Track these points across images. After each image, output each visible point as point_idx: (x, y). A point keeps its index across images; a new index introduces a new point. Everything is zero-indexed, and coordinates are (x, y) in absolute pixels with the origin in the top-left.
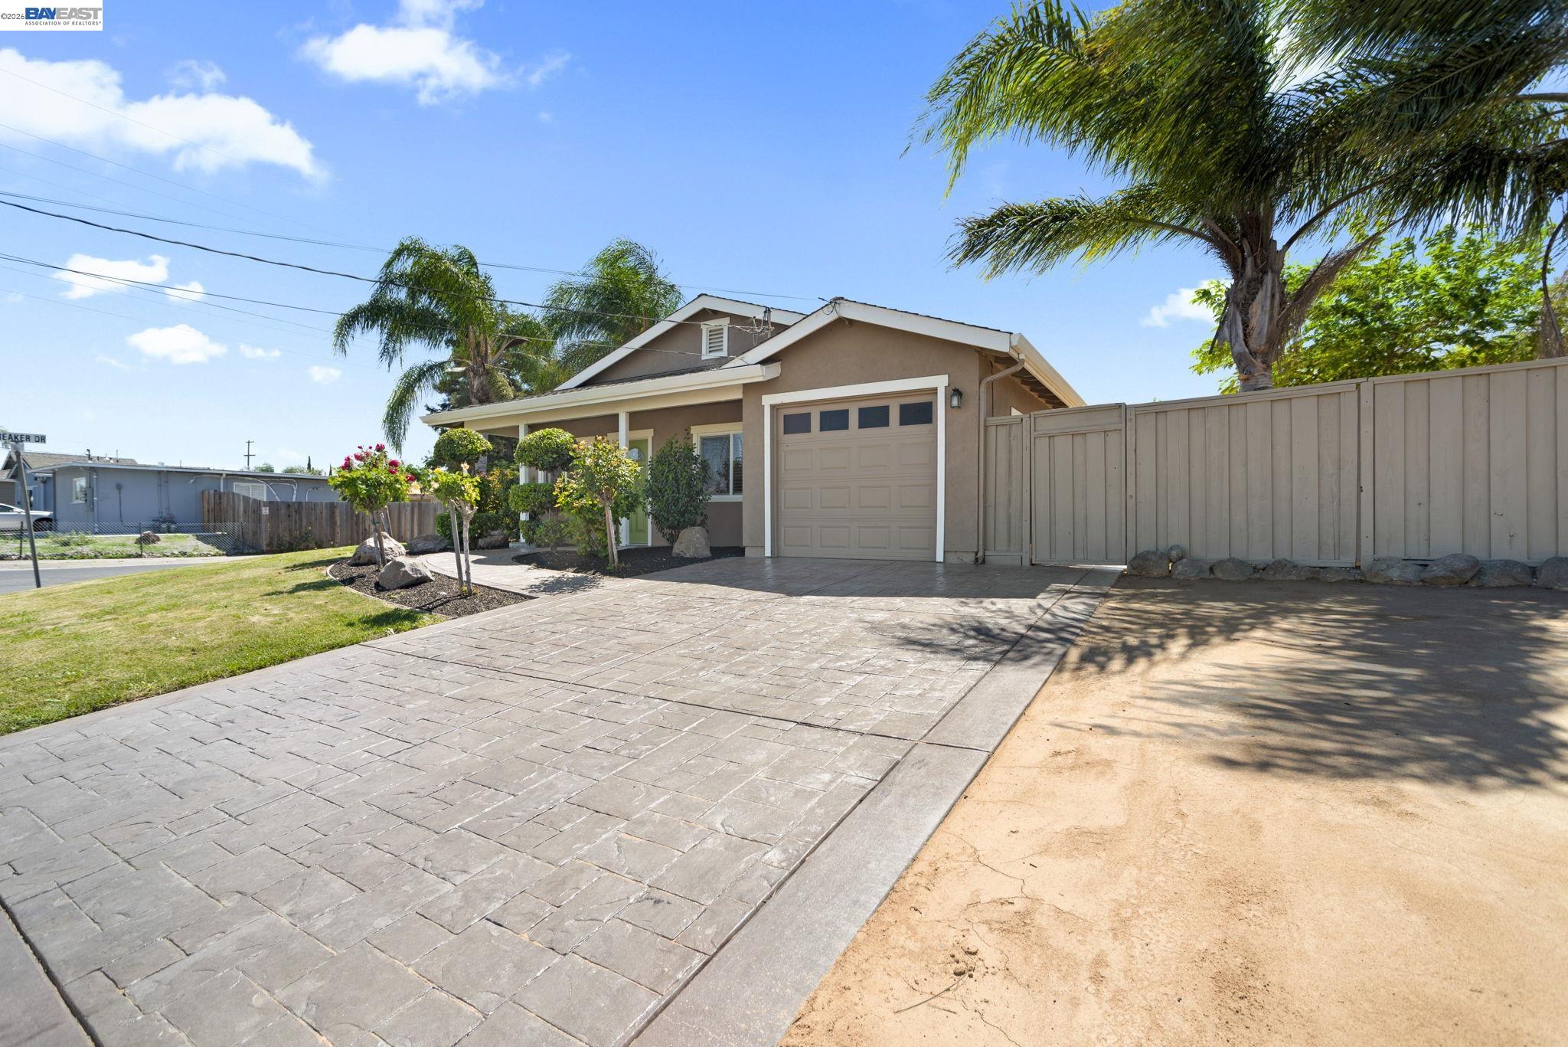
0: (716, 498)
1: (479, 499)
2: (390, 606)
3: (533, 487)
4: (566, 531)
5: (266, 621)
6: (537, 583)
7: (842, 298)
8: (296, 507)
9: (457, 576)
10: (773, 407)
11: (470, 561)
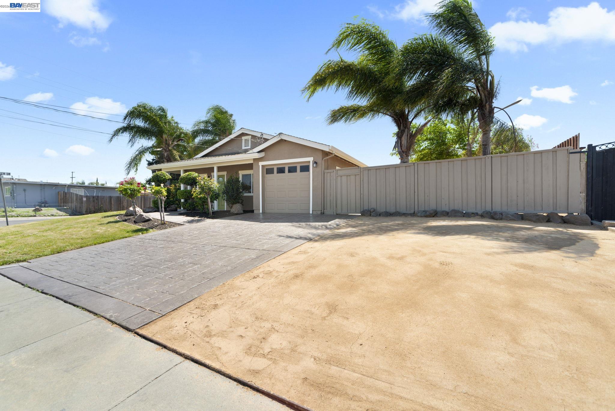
0: (246, 194)
1: (167, 195)
2: (140, 227)
3: (186, 191)
4: (196, 205)
5: (101, 231)
6: (186, 221)
7: (282, 133)
8: (97, 198)
9: (160, 219)
10: (262, 166)
11: (164, 214)
